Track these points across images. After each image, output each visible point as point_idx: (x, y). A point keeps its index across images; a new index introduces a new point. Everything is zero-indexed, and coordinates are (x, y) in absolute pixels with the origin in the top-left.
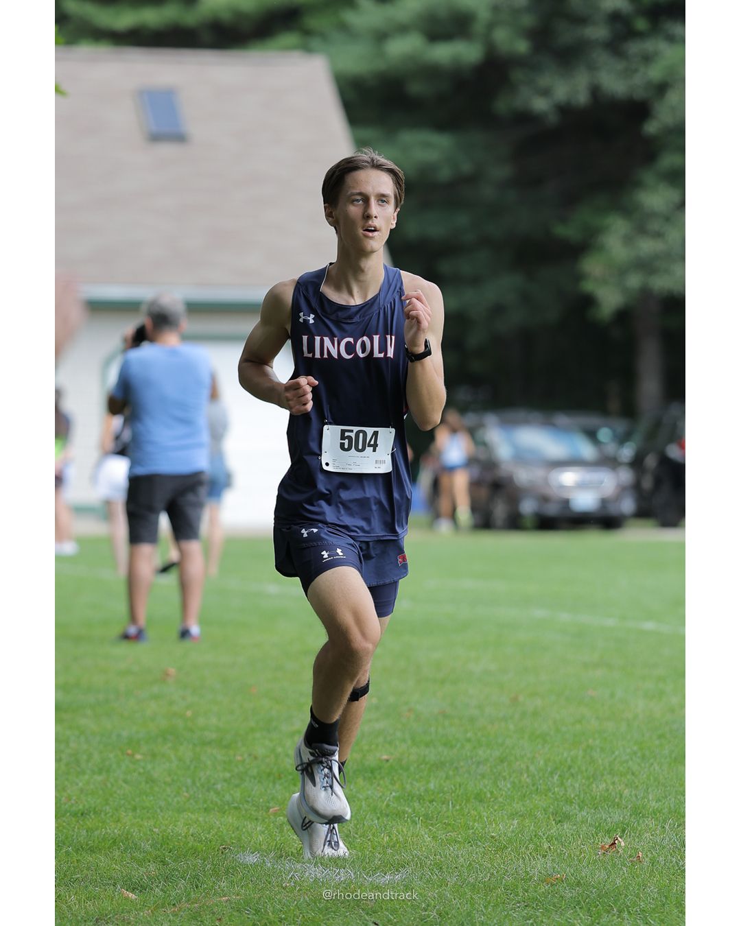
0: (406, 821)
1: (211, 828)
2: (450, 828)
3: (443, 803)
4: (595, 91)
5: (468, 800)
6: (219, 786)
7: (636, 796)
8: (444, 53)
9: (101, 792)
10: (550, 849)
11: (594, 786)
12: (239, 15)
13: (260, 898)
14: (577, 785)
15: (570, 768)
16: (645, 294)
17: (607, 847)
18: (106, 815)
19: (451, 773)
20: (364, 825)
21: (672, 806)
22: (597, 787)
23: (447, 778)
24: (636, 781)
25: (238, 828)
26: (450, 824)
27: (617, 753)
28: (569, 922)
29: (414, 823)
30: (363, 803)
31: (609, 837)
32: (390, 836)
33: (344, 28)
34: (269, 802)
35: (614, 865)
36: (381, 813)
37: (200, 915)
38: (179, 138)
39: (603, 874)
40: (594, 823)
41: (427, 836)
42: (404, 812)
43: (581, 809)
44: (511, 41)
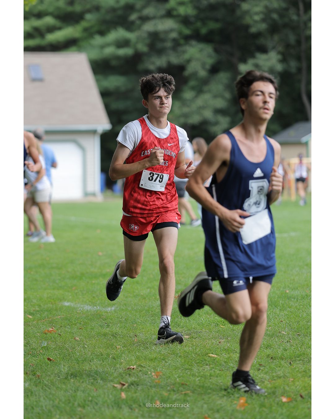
1: (55, 294)
4: (169, 63)
6: (57, 281)
25: (63, 294)
38: (41, 80)
44: (142, 48)
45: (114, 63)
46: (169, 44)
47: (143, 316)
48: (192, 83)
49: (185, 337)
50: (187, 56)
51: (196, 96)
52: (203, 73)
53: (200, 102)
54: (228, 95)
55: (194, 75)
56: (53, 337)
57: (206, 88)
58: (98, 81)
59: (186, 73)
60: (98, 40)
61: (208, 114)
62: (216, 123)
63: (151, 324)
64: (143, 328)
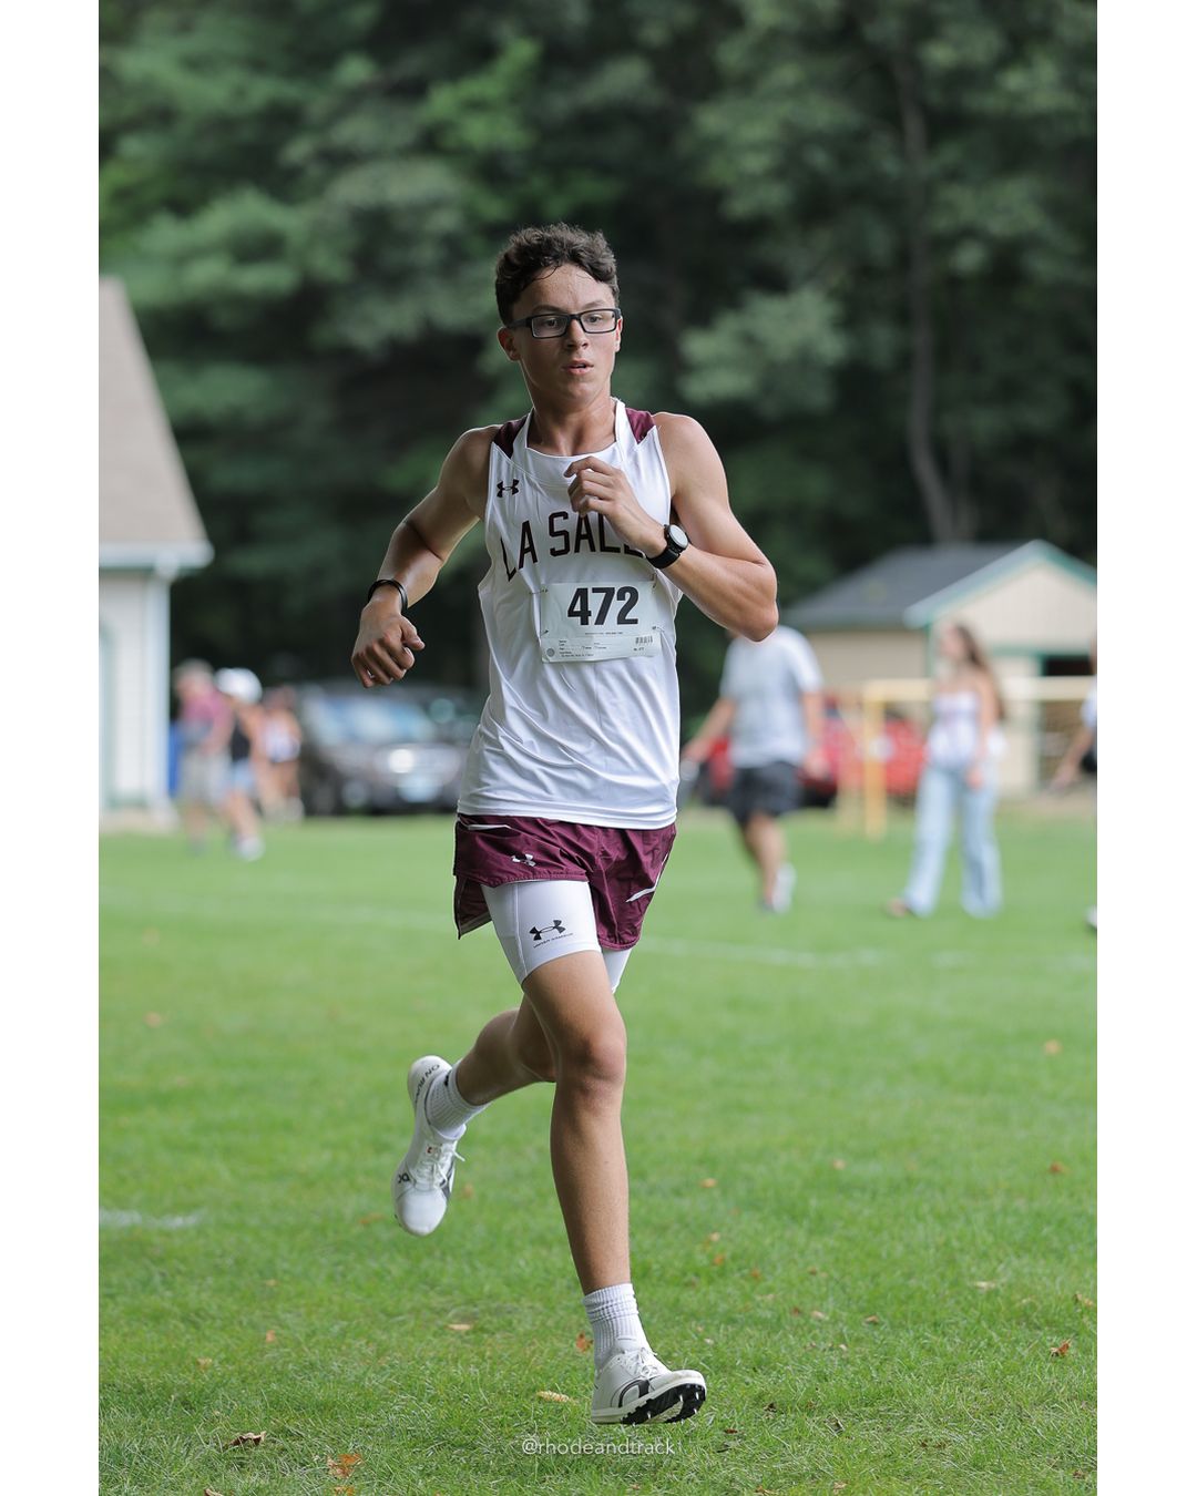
4: (427, 323)
44: (330, 266)
45: (224, 319)
46: (427, 254)
47: (301, 1251)
48: (512, 399)
49: (456, 1327)
59: (490, 363)
60: (166, 233)
63: (331, 1278)
64: (300, 1295)
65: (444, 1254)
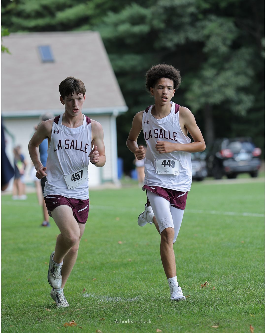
0: (137, 281)
1: (74, 286)
2: (152, 282)
3: (149, 274)
4: (187, 39)
5: (157, 273)
6: (76, 273)
7: (212, 268)
8: (137, 29)
9: (37, 277)
10: (185, 287)
11: (198, 266)
12: (69, 20)
13: (91, 308)
14: (192, 266)
15: (190, 260)
16: (206, 105)
17: (203, 285)
18: (39, 284)
19: (151, 264)
20: (124, 282)
21: (224, 271)
22: (199, 266)
23: (150, 265)
24: (212, 263)
25: (83, 286)
26: (152, 281)
27: (205, 254)
28: (192, 311)
29: (140, 281)
30: (123, 276)
31: (204, 282)
32: (132, 286)
33: (104, 23)
34: (92, 277)
35: (206, 291)
36: (129, 278)
37: (72, 315)
38: (52, 61)
39: (202, 294)
40: (198, 278)
41: (144, 285)
42: (137, 278)
43: (194, 273)
44: (159, 24)
45: (129, 41)
46: (187, 20)
47: (168, 306)
48: (213, 60)
49: (214, 327)
50: (206, 32)
51: (218, 74)
52: (223, 49)
53: (221, 80)
54: (251, 72)
55: (215, 50)
56: (74, 331)
57: (227, 66)
58: (112, 60)
59: (206, 50)
60: (112, 17)
61: (230, 93)
62: (240, 102)
63: (177, 314)
64: (169, 319)
65: (208, 306)
